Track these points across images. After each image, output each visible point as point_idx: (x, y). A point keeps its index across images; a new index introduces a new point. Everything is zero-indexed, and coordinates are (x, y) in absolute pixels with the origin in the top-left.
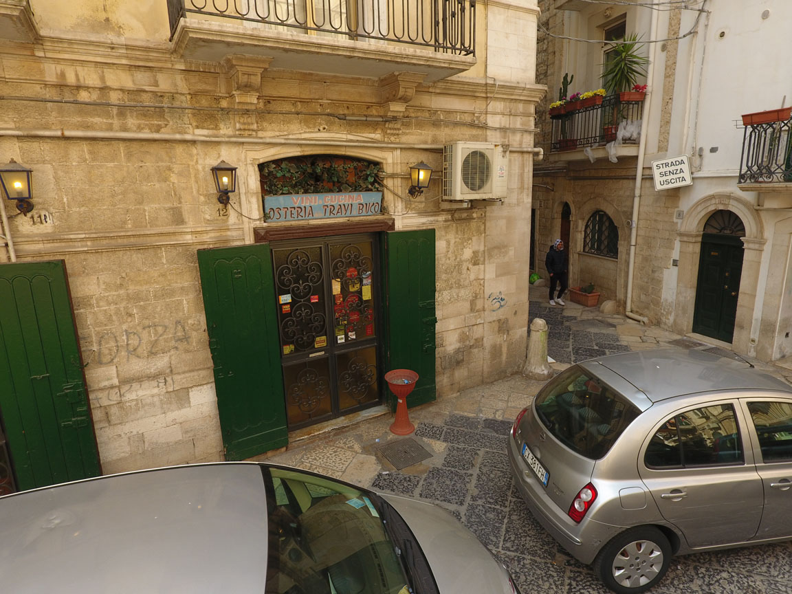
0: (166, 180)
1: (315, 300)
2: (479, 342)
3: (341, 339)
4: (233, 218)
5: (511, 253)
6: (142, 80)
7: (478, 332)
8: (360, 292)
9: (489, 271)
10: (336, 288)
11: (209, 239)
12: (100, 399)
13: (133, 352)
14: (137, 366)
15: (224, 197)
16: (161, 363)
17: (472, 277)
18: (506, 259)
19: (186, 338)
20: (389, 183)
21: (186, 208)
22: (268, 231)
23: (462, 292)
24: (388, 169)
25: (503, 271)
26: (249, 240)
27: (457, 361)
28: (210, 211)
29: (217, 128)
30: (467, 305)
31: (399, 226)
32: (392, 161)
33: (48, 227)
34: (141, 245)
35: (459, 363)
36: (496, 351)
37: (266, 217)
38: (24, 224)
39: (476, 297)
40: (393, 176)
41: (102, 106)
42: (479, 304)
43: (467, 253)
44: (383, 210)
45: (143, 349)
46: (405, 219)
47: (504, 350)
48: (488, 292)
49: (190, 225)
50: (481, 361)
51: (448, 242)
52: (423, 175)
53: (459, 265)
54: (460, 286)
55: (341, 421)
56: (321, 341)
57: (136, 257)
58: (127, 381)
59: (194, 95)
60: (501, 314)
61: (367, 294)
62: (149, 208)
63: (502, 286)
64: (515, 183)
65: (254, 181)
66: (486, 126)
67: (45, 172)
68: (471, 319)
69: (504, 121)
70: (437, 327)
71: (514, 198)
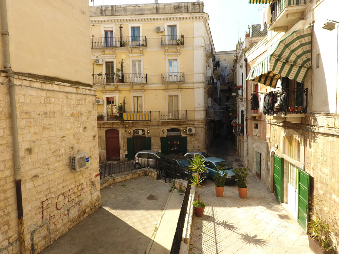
0: (159, 131)
1: (172, 143)
3: (175, 148)
4: (164, 134)
5: (200, 140)
6: (158, 123)
8: (178, 143)
9: (196, 142)
10: (175, 142)
11: (162, 136)
12: (152, 149)
13: (155, 146)
15: (163, 132)
16: (157, 147)
17: (193, 143)
20: (181, 131)
21: (160, 133)
22: (167, 136)
25: (199, 143)
26: (165, 137)
28: (162, 134)
29: (163, 126)
30: (193, 146)
32: (181, 129)
33: (150, 135)
34: (156, 136)
37: (167, 134)
38: (148, 134)
41: (155, 125)
42: (195, 147)
43: (193, 140)
44: (180, 134)
46: (183, 135)
48: (196, 145)
49: (160, 135)
51: (189, 138)
52: (184, 130)
53: (191, 141)
54: (191, 144)
56: (173, 148)
59: (162, 124)
60: (198, 149)
62: (157, 133)
63: (198, 145)
64: (200, 131)
65: (166, 131)
66: (195, 124)
67: (150, 130)
68: (193, 148)
69: (198, 124)
70: (188, 149)
71: (200, 133)
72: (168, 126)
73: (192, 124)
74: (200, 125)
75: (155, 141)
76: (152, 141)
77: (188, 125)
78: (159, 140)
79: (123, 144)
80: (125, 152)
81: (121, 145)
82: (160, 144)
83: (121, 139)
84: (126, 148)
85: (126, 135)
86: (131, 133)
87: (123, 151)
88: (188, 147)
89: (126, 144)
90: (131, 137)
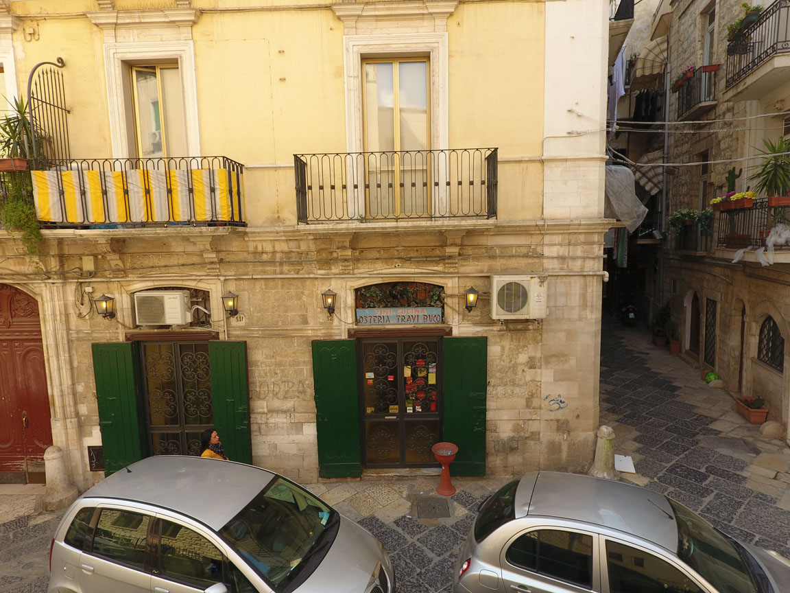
0: (300, 299)
1: (391, 378)
2: (535, 436)
3: (410, 410)
4: (336, 322)
5: (573, 362)
6: (293, 245)
7: (534, 427)
8: (426, 378)
9: (546, 376)
10: (407, 372)
11: (321, 334)
12: (257, 419)
13: (276, 395)
14: (277, 404)
15: (331, 310)
16: (289, 404)
17: (528, 378)
18: (566, 366)
19: (304, 392)
20: (448, 301)
21: (310, 315)
22: (356, 331)
23: (517, 390)
24: (448, 291)
25: (562, 377)
26: (344, 336)
27: (511, 447)
28: (323, 317)
29: (330, 269)
30: (523, 402)
31: (456, 332)
32: (451, 285)
33: (242, 323)
34: (284, 336)
35: (512, 450)
36: (554, 448)
37: (357, 321)
38: (233, 321)
39: (532, 396)
40: (451, 296)
41: (272, 262)
42: (536, 402)
43: (523, 358)
44: (443, 322)
45: (281, 395)
46: (461, 328)
47: (565, 448)
48: (544, 393)
49: (312, 323)
50: (537, 452)
51: (503, 348)
52: (471, 297)
53: (515, 366)
54: (514, 384)
55: (405, 472)
56: (394, 409)
57: (282, 342)
58: (271, 411)
59: (318, 251)
60: (559, 415)
61: (432, 380)
62: (290, 314)
63: (561, 390)
64: (575, 301)
65: (350, 300)
66: (541, 256)
67: (245, 296)
68: (527, 414)
69: (563, 251)
70: (490, 415)
71: (575, 315)
72: (362, 269)
73: (524, 251)
74: (574, 258)
75: (280, 364)
76: (256, 363)
77: (493, 257)
78: (306, 358)
79: (67, 381)
80: (90, 434)
81: (56, 392)
82: (310, 381)
83: (52, 352)
84: (89, 407)
85: (85, 327)
86: (119, 315)
87: (72, 431)
88: (491, 404)
89: (87, 386)
90: (122, 338)
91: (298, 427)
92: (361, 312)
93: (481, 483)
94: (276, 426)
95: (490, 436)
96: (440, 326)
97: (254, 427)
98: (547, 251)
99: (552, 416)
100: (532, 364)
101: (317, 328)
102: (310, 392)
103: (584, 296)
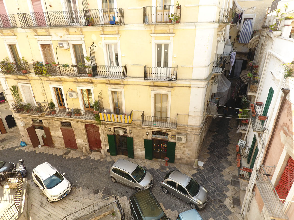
0: (142, 132)
1: (158, 145)
2: (184, 158)
3: (161, 151)
4: (149, 136)
5: (192, 148)
7: (184, 157)
8: (165, 146)
9: (186, 150)
10: (161, 145)
12: (135, 149)
16: (140, 147)
17: (183, 150)
18: (190, 149)
19: (143, 146)
21: (144, 135)
22: (152, 138)
23: (181, 151)
24: (169, 134)
26: (150, 139)
27: (179, 159)
28: (146, 135)
30: (182, 153)
31: (170, 141)
34: (140, 137)
35: (179, 160)
36: (187, 161)
38: (131, 134)
39: (184, 152)
40: (170, 135)
42: (184, 153)
45: (139, 146)
47: (189, 161)
48: (186, 152)
50: (184, 161)
51: (179, 144)
52: (173, 137)
53: (181, 147)
55: (160, 160)
56: (159, 150)
58: (137, 148)
60: (188, 156)
61: (166, 146)
62: (141, 134)
63: (189, 152)
64: (193, 139)
65: (151, 133)
67: (133, 130)
68: (183, 155)
69: (191, 130)
70: (175, 154)
71: (193, 141)
72: (154, 129)
74: (193, 132)
75: (139, 141)
76: (134, 141)
77: (178, 130)
78: (143, 141)
79: (104, 140)
80: (107, 147)
81: (102, 141)
82: (144, 144)
83: (101, 135)
84: (107, 143)
85: (106, 131)
86: (111, 130)
87: (105, 147)
88: (176, 152)
89: (107, 140)
90: (112, 134)
91: (142, 151)
92: (153, 135)
93: (173, 164)
94: (138, 150)
95: (175, 157)
96: (167, 139)
97: (134, 150)
98: (188, 130)
99: (187, 156)
100: (184, 147)
101: (145, 137)
102: (144, 146)
103: (195, 138)
